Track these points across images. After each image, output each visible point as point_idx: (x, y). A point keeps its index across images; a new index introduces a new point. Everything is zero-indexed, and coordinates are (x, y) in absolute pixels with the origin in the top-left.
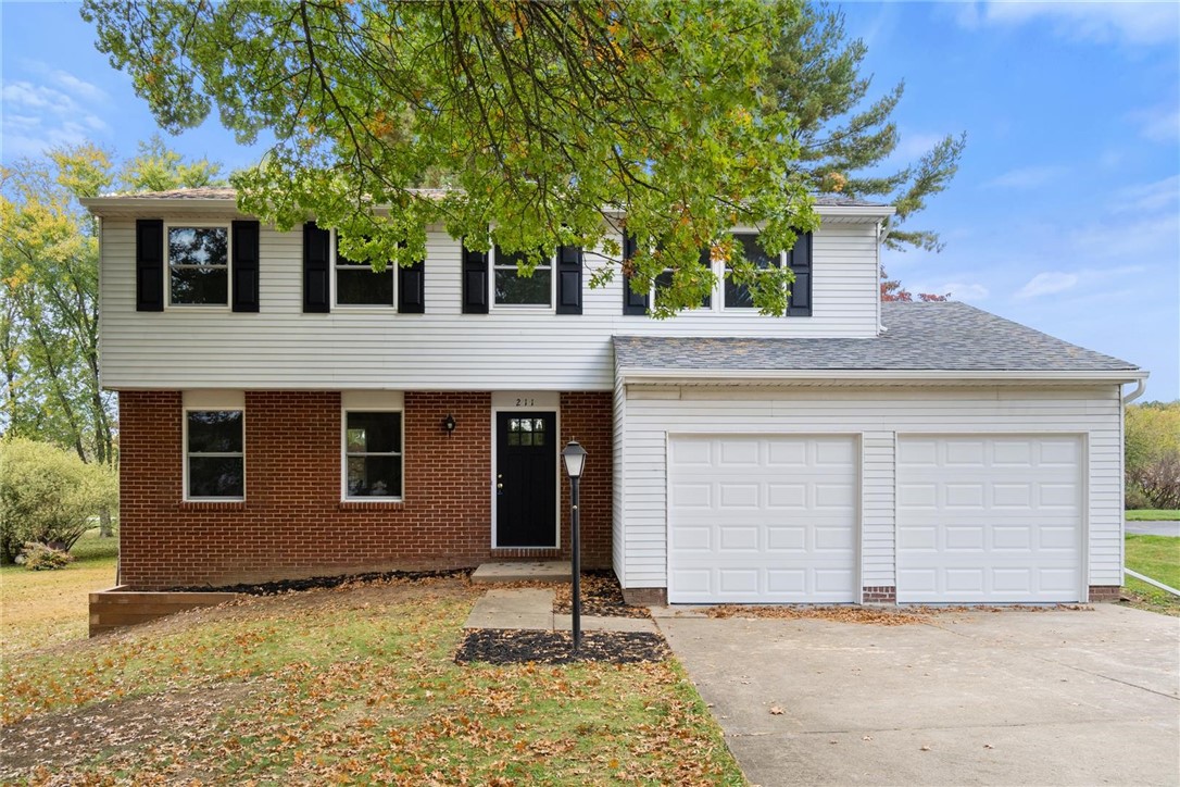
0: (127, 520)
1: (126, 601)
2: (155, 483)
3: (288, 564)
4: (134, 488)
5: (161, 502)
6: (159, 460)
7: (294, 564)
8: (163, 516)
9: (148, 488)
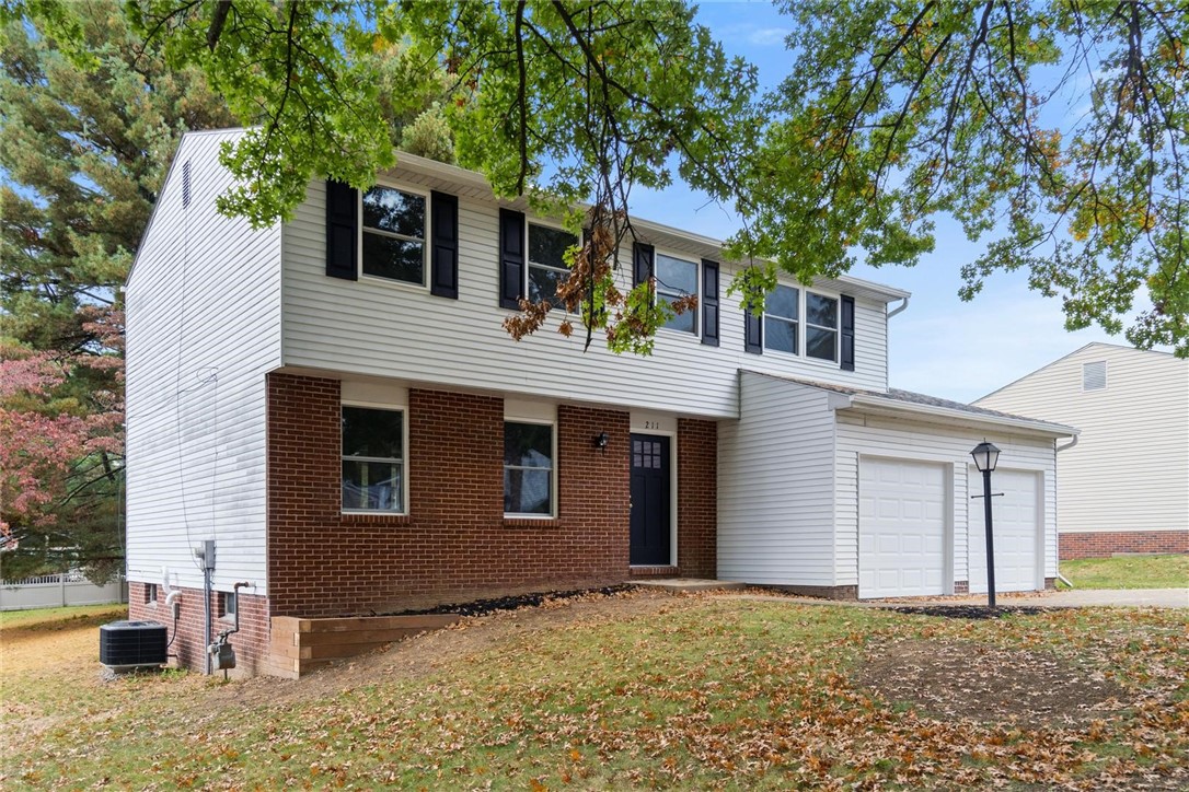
0: (278, 535)
1: (343, 628)
2: (312, 490)
3: (455, 587)
4: (287, 495)
5: (319, 513)
6: (317, 462)
7: (460, 586)
8: (321, 530)
9: (304, 495)
